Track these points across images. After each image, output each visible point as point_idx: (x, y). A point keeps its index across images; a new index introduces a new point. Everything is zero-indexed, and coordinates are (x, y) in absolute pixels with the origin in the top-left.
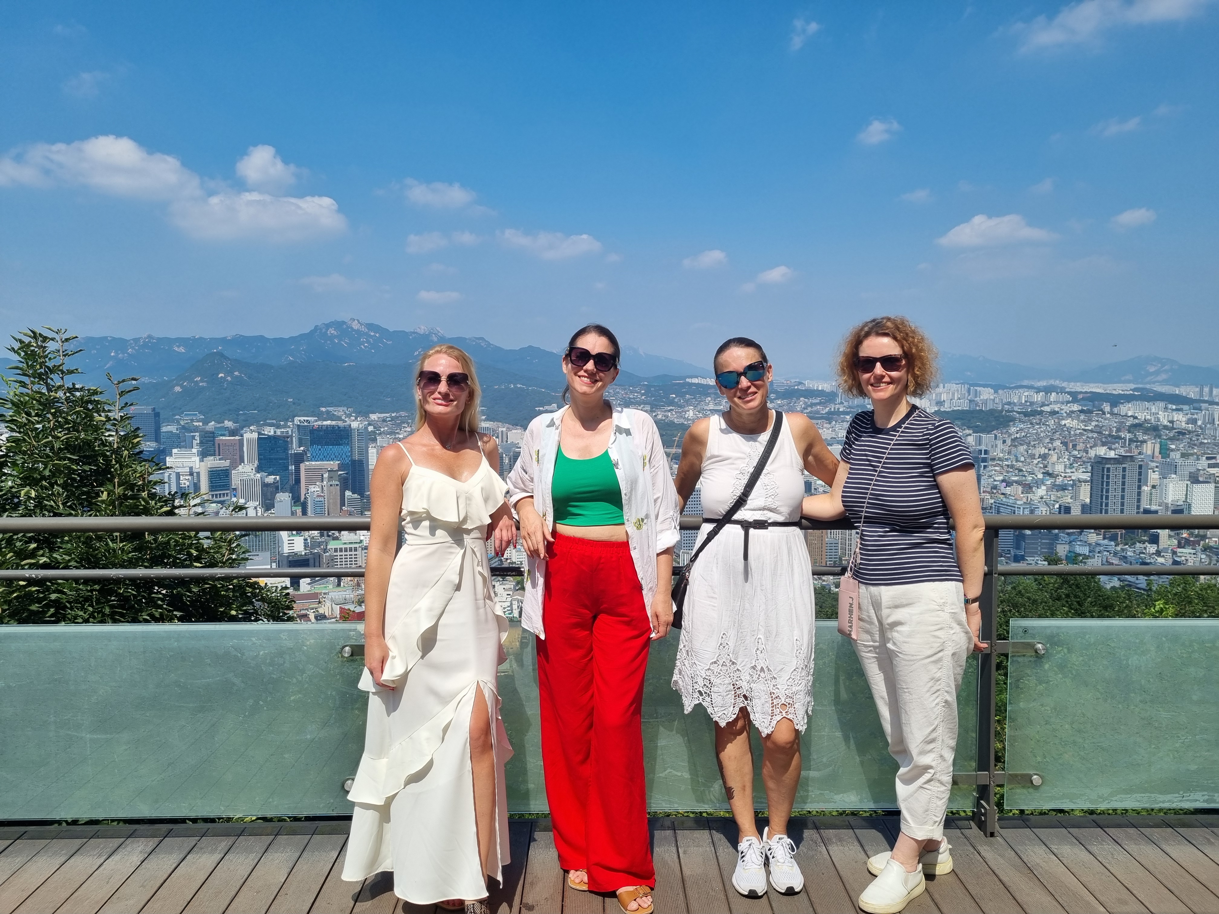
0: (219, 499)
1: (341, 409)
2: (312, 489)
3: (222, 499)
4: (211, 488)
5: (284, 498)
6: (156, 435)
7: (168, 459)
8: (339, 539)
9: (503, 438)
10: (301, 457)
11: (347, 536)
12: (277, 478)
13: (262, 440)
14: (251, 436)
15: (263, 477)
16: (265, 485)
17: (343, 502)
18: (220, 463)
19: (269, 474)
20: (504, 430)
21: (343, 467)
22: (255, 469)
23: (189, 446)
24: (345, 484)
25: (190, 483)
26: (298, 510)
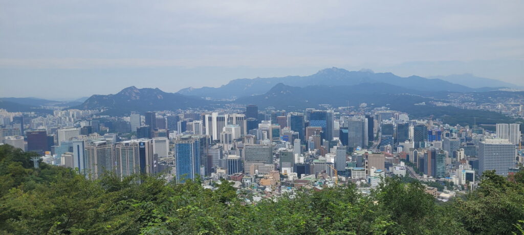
0: (276, 140)
1: (327, 105)
2: (310, 138)
4: (273, 136)
5: (298, 141)
6: (256, 115)
7: (259, 124)
8: (318, 159)
9: (397, 118)
10: (307, 125)
11: (321, 158)
12: (298, 133)
13: (292, 117)
14: (289, 116)
15: (292, 132)
16: (293, 135)
17: (322, 143)
18: (277, 126)
19: (295, 131)
20: (397, 114)
21: (323, 129)
22: (290, 129)
23: (268, 120)
24: (323, 136)
25: (266, 134)
26: (304, 146)
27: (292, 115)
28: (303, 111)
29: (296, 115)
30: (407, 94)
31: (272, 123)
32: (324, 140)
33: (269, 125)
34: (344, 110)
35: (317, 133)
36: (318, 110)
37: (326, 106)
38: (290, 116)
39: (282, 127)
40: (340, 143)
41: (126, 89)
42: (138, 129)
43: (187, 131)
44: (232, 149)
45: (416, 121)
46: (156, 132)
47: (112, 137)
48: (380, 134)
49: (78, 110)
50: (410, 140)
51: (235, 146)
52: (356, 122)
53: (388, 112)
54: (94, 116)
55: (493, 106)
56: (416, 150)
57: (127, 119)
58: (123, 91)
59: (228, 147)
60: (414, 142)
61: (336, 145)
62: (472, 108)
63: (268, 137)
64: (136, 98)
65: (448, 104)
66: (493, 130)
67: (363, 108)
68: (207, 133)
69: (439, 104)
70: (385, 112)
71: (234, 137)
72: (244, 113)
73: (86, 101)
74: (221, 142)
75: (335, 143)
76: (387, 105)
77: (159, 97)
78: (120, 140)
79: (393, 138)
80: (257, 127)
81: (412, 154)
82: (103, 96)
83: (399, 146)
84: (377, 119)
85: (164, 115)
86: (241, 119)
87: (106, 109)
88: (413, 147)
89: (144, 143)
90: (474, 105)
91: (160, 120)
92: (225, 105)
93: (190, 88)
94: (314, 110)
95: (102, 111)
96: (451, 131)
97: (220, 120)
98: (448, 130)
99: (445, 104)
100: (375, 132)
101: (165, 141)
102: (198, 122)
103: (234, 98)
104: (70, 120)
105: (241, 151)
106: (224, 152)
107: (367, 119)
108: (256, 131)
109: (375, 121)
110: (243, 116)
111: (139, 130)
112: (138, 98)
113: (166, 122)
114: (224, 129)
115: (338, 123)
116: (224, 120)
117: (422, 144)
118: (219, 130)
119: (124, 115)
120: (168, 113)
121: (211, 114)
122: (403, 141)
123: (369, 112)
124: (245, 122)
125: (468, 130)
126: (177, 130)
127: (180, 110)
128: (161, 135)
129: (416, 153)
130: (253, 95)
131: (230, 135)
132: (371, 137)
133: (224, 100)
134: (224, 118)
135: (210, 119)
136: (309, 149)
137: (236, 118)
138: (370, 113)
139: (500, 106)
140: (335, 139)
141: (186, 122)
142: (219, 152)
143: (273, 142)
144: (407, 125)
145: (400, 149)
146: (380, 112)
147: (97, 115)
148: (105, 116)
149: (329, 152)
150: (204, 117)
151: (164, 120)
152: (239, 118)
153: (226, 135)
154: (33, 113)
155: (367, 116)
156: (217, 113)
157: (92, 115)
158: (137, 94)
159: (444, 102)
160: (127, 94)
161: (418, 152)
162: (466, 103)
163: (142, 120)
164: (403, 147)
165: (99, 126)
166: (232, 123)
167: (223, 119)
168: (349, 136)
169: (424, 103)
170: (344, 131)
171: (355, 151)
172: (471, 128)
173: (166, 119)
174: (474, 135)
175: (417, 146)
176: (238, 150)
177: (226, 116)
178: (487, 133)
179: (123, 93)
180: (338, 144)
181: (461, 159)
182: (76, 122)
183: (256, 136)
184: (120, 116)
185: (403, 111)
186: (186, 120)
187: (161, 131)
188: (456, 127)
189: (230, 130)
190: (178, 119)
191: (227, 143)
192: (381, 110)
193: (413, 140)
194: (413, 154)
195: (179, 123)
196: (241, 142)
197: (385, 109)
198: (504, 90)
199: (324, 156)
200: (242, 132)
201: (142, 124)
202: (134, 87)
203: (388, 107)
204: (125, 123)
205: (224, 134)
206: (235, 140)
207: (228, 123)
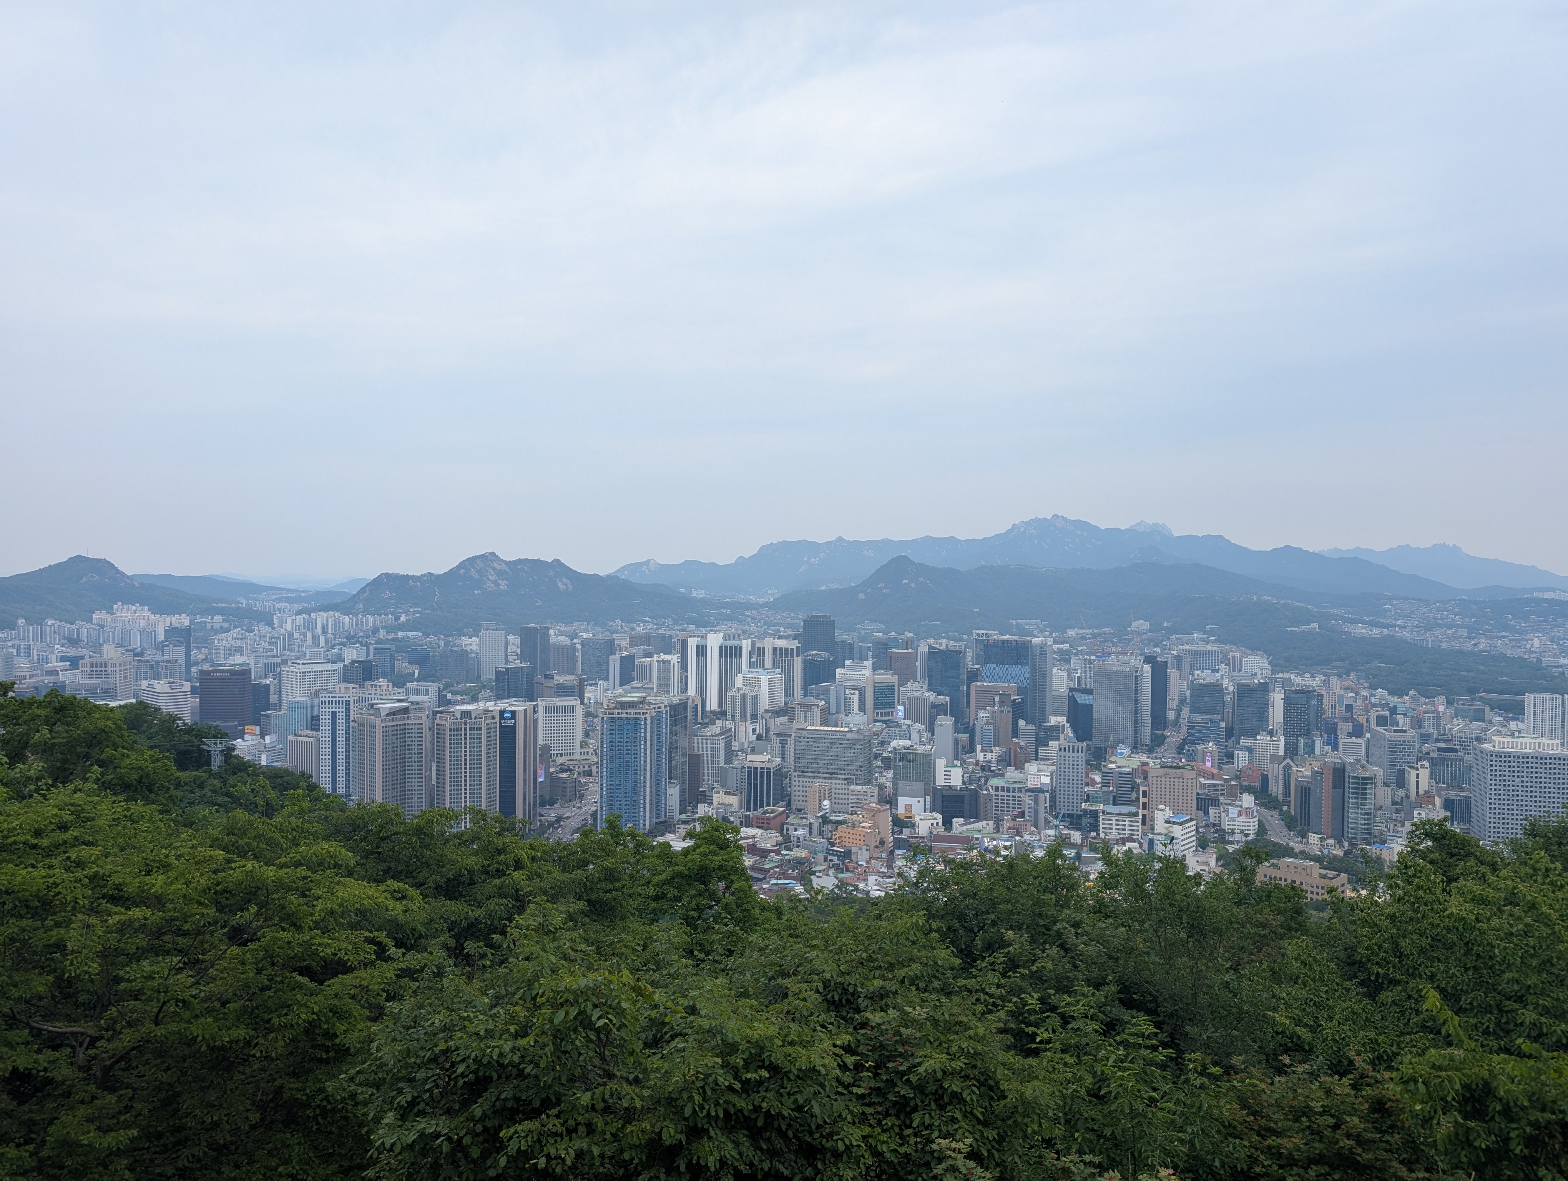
0: (884, 718)
1: (1033, 622)
2: (981, 714)
3: (887, 718)
4: (876, 705)
5: (946, 722)
6: (830, 644)
7: (838, 671)
8: (1002, 776)
9: (1235, 666)
10: (974, 676)
11: (1011, 773)
12: (948, 699)
13: (933, 654)
14: (923, 648)
15: (931, 696)
16: (933, 706)
17: (1015, 733)
18: (888, 677)
19: (939, 694)
20: (1237, 655)
21: (1020, 691)
22: (925, 687)
23: (863, 657)
24: (1018, 711)
25: (856, 698)
26: (964, 737)
27: (930, 647)
28: (965, 637)
29: (943, 647)
30: (1266, 598)
31: (875, 668)
32: (1022, 723)
33: (867, 673)
34: (1083, 638)
35: (1002, 703)
36: (1007, 637)
37: (1030, 624)
38: (926, 649)
39: (902, 682)
40: (1070, 733)
41: (472, 560)
42: (498, 673)
43: (635, 684)
44: (759, 737)
45: (1293, 676)
46: (549, 683)
47: (425, 693)
48: (1186, 711)
49: (338, 614)
50: (1271, 733)
51: (768, 730)
52: (1117, 674)
53: (1209, 647)
54: (381, 631)
55: (1519, 641)
56: (1288, 760)
57: (471, 644)
58: (461, 565)
59: (745, 733)
60: (1282, 739)
61: (1058, 739)
62: (1456, 645)
63: (862, 709)
64: (497, 585)
65: (1386, 632)
66: (1516, 711)
67: (1139, 634)
68: (692, 690)
69: (1360, 630)
70: (1201, 647)
71: (765, 704)
72: (795, 637)
73: (363, 590)
74: (729, 716)
75: (1055, 732)
76: (1208, 627)
77: (560, 585)
78: (449, 702)
79: (1223, 724)
80: (831, 677)
81: (1276, 773)
82: (407, 577)
83: (1241, 750)
84: (1179, 668)
85: (573, 636)
86: (786, 654)
87: (414, 613)
88: (1282, 753)
89: (513, 713)
90: (1460, 637)
91: (560, 648)
92: (744, 615)
93: (648, 562)
94: (995, 635)
95: (403, 618)
96: (1393, 711)
97: (729, 653)
98: (1385, 706)
99: (1376, 632)
100: (1172, 703)
101: (571, 709)
102: (668, 657)
103: (771, 595)
104: (315, 640)
105: (783, 744)
106: (735, 746)
107: (1147, 668)
108: (827, 691)
109: (1173, 673)
110: (794, 644)
111: (501, 676)
112: (503, 585)
113: (579, 654)
114: (739, 681)
115: (1065, 674)
116: (741, 656)
117: (1306, 745)
118: (725, 683)
119: (461, 634)
120: (586, 630)
121: (704, 637)
122: (1253, 734)
123: (1156, 646)
124: (798, 662)
125: (1441, 709)
126: (607, 679)
127: (618, 622)
128: (563, 691)
129: (1287, 770)
130: (823, 588)
131: (756, 699)
132: (1159, 720)
133: (742, 598)
134: (741, 648)
135: (702, 651)
136: (979, 747)
137: (775, 649)
138: (1158, 650)
139: (1537, 643)
140: (1054, 720)
141: (632, 657)
142: (722, 745)
143: (875, 721)
144: (1264, 689)
145: (1242, 758)
146: (1187, 647)
147: (389, 629)
148: (410, 634)
149: (1037, 760)
150: (684, 644)
151: (573, 647)
152: (781, 649)
153: (744, 697)
154: (218, 619)
155: (1149, 659)
156: (721, 635)
157: (375, 631)
158: (501, 574)
159: (1373, 624)
160: (474, 574)
161: (1295, 768)
162: (1437, 631)
163: (511, 648)
164: (1250, 750)
165: (393, 659)
166: (761, 664)
167: (736, 652)
168: (1095, 715)
169: (1316, 625)
170: (1082, 699)
171: (1113, 759)
172: (1449, 703)
173: (579, 647)
174: (1458, 726)
175: (1291, 751)
176: (776, 741)
177: (746, 645)
178: (1497, 719)
179: (462, 571)
180: (1062, 736)
181: (1421, 792)
182: (332, 647)
183: (828, 702)
184: (451, 635)
185: (1255, 649)
186: (634, 650)
187: (561, 679)
188: (1406, 698)
189: (757, 683)
190: (611, 647)
191: (746, 721)
192: (1190, 642)
193: (1281, 732)
194: (1281, 773)
195: (614, 661)
196: (785, 719)
197: (1202, 640)
198: (1548, 595)
199: (1020, 767)
200: (789, 692)
201: (511, 658)
202: (493, 554)
203: (1211, 633)
204: (463, 655)
205: (738, 696)
206: (767, 711)
207: (751, 665)
